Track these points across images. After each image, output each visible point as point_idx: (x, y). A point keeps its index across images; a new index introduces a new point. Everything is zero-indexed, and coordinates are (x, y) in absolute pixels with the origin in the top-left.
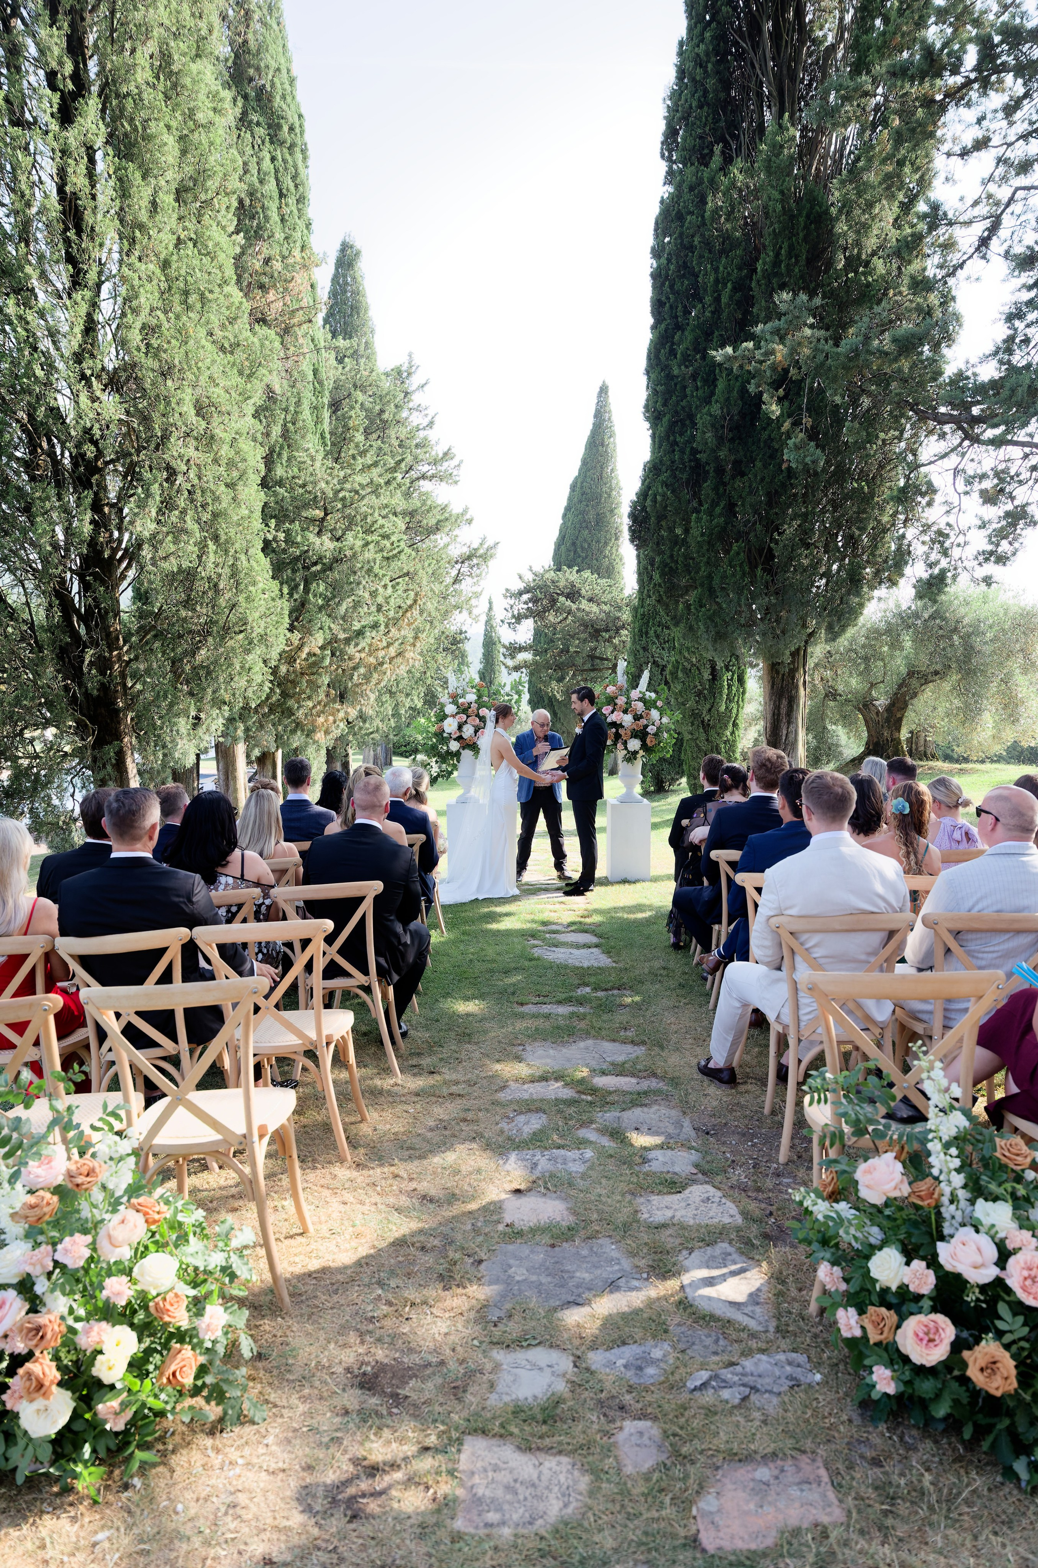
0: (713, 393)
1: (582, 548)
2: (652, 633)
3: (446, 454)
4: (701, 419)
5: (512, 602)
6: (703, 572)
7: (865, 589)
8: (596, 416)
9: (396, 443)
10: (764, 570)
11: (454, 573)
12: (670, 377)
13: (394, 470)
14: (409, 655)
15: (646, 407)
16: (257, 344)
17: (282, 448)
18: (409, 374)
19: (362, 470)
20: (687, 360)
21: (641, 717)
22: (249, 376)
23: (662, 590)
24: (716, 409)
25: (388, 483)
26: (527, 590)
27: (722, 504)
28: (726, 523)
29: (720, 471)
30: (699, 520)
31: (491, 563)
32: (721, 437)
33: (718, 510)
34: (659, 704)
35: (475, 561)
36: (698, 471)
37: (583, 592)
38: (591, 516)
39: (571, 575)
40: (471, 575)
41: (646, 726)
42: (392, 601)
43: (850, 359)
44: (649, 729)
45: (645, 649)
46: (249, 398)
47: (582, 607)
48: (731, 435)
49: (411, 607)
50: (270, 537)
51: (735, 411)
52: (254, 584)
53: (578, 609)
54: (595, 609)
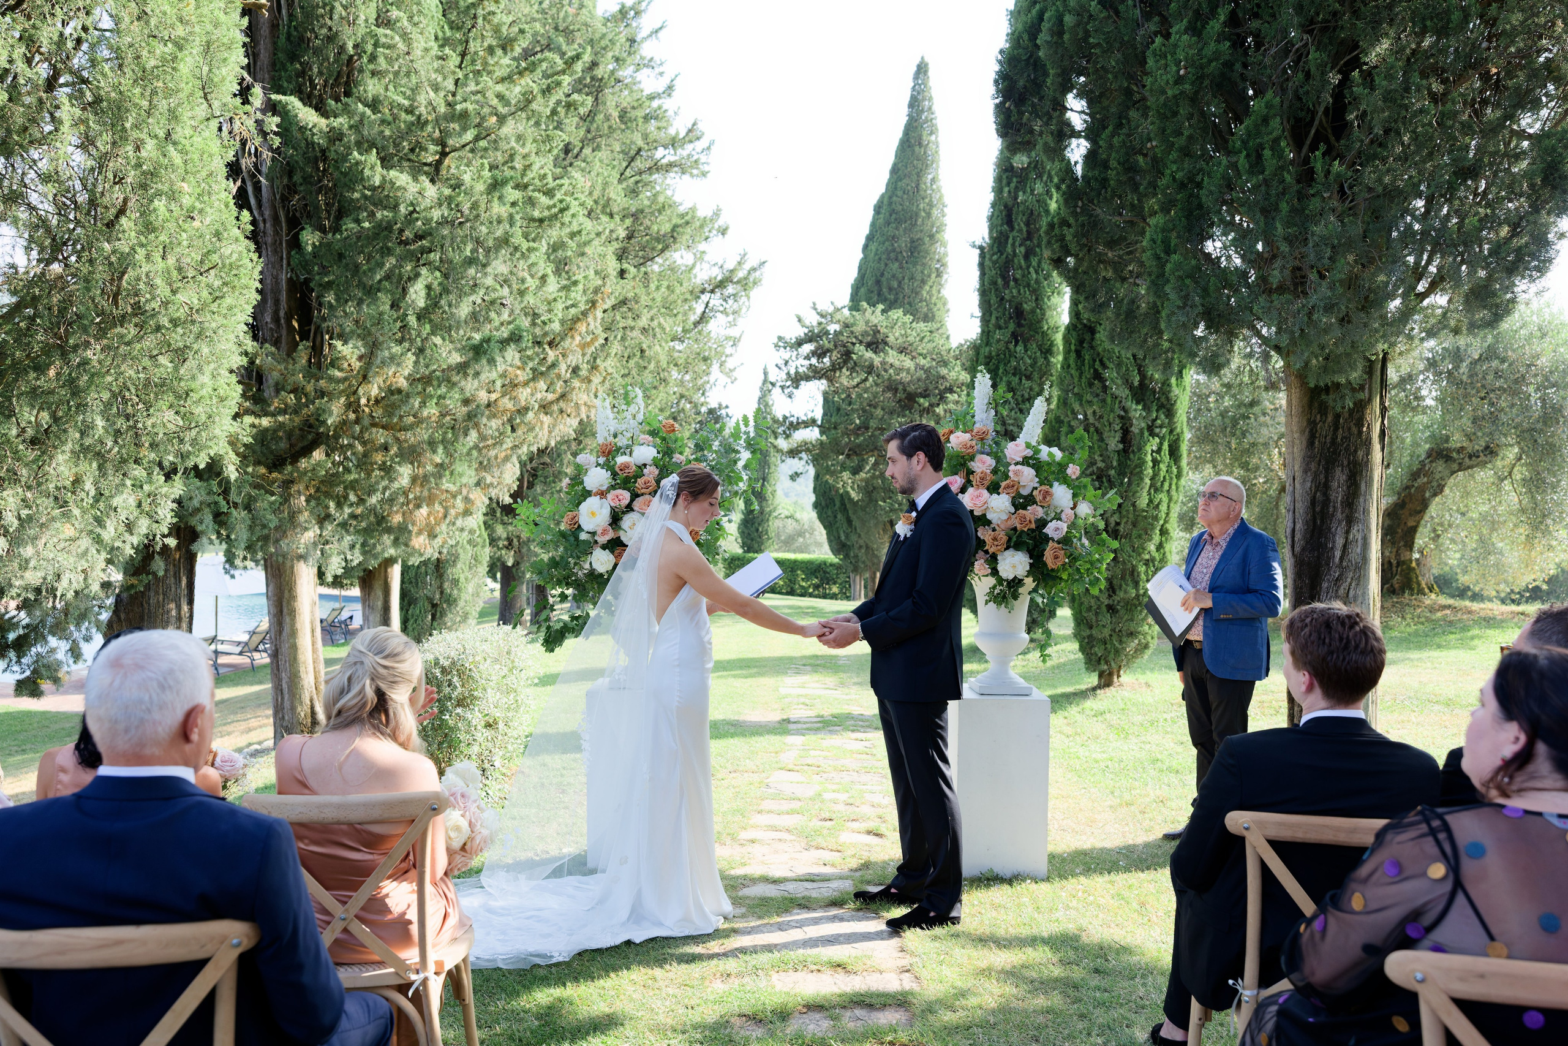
3: (692, 135)
5: (788, 354)
6: (1175, 170)
18: (638, 12)
21: (1030, 500)
26: (809, 338)
33: (1215, 26)
34: (1073, 470)
35: (733, 290)
37: (891, 339)
38: (903, 243)
39: (874, 316)
40: (724, 311)
41: (1042, 523)
44: (1049, 530)
47: (890, 360)
53: (883, 363)
54: (908, 363)
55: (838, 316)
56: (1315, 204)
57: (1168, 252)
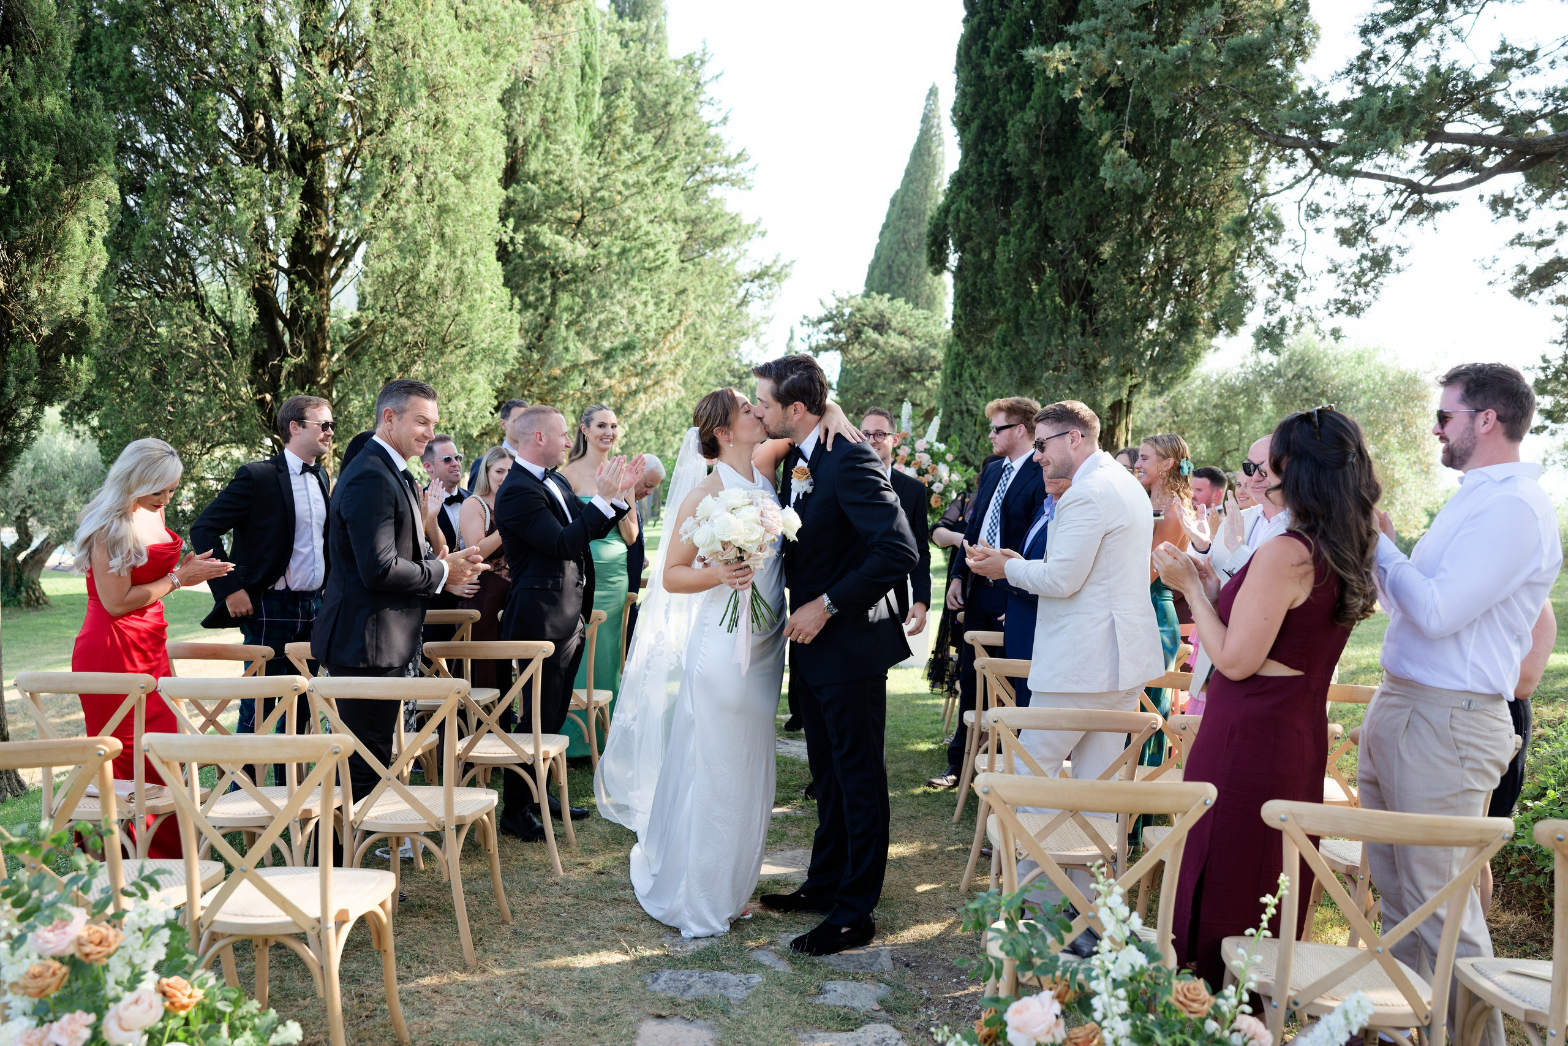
0: (1029, 99)
1: (899, 273)
2: (966, 375)
3: (739, 155)
4: (1014, 127)
5: (810, 330)
6: (1009, 304)
7: (1200, 336)
8: (923, 121)
9: (682, 140)
10: (1080, 306)
11: (741, 293)
12: (981, 78)
13: (664, 169)
14: (669, 384)
15: (954, 110)
16: (508, 19)
17: (539, 138)
18: (702, 62)
19: (628, 167)
20: (1001, 59)
21: (926, 472)
22: (496, 56)
23: (962, 323)
24: (1030, 116)
25: (656, 183)
26: (828, 319)
27: (1035, 226)
28: (1039, 249)
29: (1034, 188)
30: (1006, 243)
31: (785, 284)
32: (1036, 149)
33: (1029, 233)
34: (949, 457)
35: (766, 280)
36: (1008, 188)
37: (894, 323)
39: (882, 303)
40: (761, 298)
41: (931, 484)
42: (653, 321)
43: (1178, 68)
45: (957, 394)
46: (492, 79)
47: (892, 341)
48: (1047, 148)
49: (673, 328)
50: (506, 239)
51: (1052, 120)
52: (480, 291)
53: (886, 343)
54: (906, 344)
55: (852, 302)
56: (1071, 331)
57: (1005, 345)
